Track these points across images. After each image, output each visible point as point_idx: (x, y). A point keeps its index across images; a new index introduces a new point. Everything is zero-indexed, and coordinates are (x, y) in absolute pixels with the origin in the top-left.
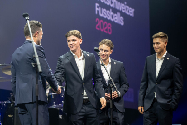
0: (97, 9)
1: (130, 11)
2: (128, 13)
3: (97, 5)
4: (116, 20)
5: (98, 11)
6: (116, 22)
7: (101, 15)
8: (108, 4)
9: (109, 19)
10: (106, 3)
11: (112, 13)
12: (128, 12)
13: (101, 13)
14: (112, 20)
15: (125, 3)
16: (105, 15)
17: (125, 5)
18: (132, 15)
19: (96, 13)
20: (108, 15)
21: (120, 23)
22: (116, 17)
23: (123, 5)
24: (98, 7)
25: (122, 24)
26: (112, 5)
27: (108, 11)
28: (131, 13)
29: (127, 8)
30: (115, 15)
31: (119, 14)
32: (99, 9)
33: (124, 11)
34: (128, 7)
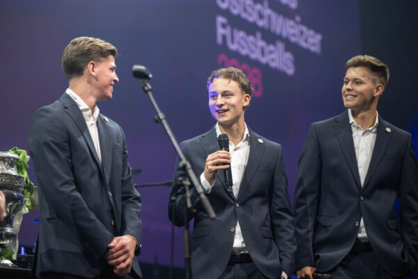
0: (220, 31)
1: (311, 40)
2: (303, 44)
3: (221, 20)
4: (273, 60)
5: (224, 37)
6: (273, 65)
7: (233, 47)
8: (251, 19)
9: (253, 56)
10: (244, 15)
11: (261, 43)
12: (306, 41)
13: (233, 41)
14: (264, 60)
15: (298, 18)
16: (243, 48)
17: (296, 23)
18: (316, 49)
19: (220, 40)
20: (253, 47)
21: (283, 68)
22: (271, 52)
23: (291, 23)
24: (224, 26)
25: (291, 71)
26: (261, 23)
27: (251, 38)
28: (314, 45)
29: (302, 32)
30: (271, 48)
31: (281, 46)
32: (227, 32)
33: (293, 39)
34: (304, 29)
